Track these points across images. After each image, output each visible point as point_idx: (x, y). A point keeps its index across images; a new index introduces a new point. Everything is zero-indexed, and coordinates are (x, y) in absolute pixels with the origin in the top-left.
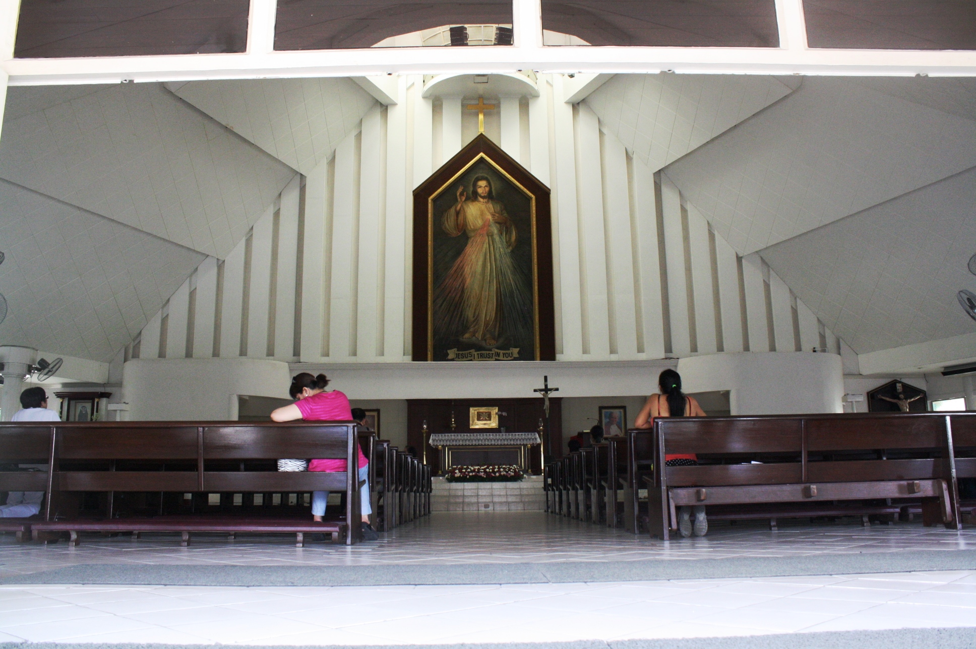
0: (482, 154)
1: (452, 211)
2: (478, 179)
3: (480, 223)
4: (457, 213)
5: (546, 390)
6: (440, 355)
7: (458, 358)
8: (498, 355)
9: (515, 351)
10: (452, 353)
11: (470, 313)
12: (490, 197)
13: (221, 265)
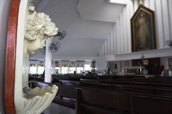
0: (141, 8)
1: (137, 22)
2: (141, 14)
3: (142, 23)
4: (138, 22)
5: (143, 57)
6: (136, 51)
7: (139, 51)
8: (146, 49)
9: (149, 48)
10: (138, 50)
11: (141, 42)
12: (143, 17)
13: (107, 40)
